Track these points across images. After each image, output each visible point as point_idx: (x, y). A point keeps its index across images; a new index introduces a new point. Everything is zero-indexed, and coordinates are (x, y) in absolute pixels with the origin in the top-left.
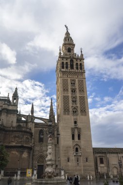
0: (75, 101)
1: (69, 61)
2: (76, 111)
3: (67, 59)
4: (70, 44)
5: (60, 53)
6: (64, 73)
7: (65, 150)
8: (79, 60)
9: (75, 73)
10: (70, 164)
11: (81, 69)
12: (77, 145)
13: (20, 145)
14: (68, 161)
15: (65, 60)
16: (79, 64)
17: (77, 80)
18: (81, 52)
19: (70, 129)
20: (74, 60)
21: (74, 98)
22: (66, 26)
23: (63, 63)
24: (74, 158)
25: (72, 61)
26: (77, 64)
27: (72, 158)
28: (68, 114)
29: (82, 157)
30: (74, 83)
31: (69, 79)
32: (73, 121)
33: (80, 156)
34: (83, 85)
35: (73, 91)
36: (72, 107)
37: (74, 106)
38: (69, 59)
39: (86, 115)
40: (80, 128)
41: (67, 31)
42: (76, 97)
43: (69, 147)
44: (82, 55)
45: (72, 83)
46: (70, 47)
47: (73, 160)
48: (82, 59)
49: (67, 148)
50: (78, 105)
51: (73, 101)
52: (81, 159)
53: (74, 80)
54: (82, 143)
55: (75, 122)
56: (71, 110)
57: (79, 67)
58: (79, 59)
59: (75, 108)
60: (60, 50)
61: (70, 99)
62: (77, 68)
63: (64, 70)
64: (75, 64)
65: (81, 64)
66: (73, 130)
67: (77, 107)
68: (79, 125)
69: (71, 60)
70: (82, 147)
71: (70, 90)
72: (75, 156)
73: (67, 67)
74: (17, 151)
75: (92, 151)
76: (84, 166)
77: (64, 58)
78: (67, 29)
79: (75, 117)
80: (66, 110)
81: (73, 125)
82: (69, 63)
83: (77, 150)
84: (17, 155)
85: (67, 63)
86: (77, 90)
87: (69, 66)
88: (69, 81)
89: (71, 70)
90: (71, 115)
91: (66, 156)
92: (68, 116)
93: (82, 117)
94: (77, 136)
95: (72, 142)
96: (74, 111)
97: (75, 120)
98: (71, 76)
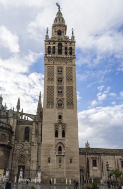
0: (61, 92)
1: (56, 45)
2: (61, 104)
3: (54, 42)
4: (60, 26)
5: (47, 36)
6: (49, 59)
7: (46, 149)
8: (68, 44)
9: (63, 59)
10: (50, 165)
11: (71, 53)
12: (60, 143)
14: (49, 162)
15: (52, 43)
16: (68, 48)
17: (65, 67)
18: (73, 33)
19: (53, 125)
20: (63, 43)
21: (60, 88)
22: (57, 4)
23: (49, 47)
24: (55, 158)
25: (60, 45)
26: (66, 48)
27: (54, 158)
28: (52, 108)
29: (65, 158)
30: (61, 71)
31: (56, 66)
32: (57, 116)
33: (64, 156)
34: (71, 72)
35: (60, 80)
36: (57, 99)
37: (60, 97)
38: (57, 43)
39: (73, 108)
41: (59, 11)
42: (63, 87)
43: (49, 146)
44: (73, 37)
46: (61, 28)
47: (54, 161)
48: (73, 42)
49: (48, 146)
50: (65, 97)
51: (59, 92)
52: (64, 160)
53: (62, 68)
54: (67, 141)
55: (60, 117)
56: (55, 102)
57: (69, 51)
58: (70, 42)
59: (60, 100)
60: (47, 33)
61: (55, 90)
62: (66, 53)
63: (50, 56)
64: (63, 48)
65: (71, 48)
66: (56, 126)
67: (63, 99)
68: (64, 120)
70: (66, 146)
71: (55, 79)
72: (57, 155)
73: (54, 53)
76: (67, 168)
77: (51, 41)
78: (59, 8)
79: (60, 111)
80: (49, 102)
81: (57, 120)
82: (57, 48)
83: (60, 149)
85: (54, 47)
86: (65, 79)
87: (57, 51)
88: (55, 69)
89: (58, 56)
90: (55, 108)
91: (46, 156)
92: (52, 110)
93: (69, 110)
94: (61, 133)
95: (54, 140)
96: (59, 104)
97: (60, 114)
98: (57, 63)
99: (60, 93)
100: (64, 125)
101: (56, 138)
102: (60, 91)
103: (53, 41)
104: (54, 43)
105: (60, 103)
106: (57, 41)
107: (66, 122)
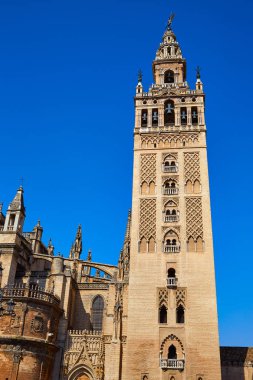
0: (174, 212)
1: (161, 105)
2: (174, 241)
3: (155, 99)
4: (171, 61)
5: (140, 88)
7: (136, 353)
8: (188, 100)
9: (177, 135)
11: (196, 121)
12: (172, 337)
13: (14, 336)
15: (150, 103)
16: (189, 110)
17: (180, 153)
19: (156, 291)
20: (176, 100)
23: (145, 112)
24: (161, 375)
25: (169, 103)
26: (183, 110)
27: (158, 376)
28: (151, 250)
29: (184, 374)
30: (173, 163)
31: (159, 154)
32: (164, 269)
33: (182, 370)
34: (197, 164)
35: (170, 184)
36: (164, 228)
37: (171, 225)
38: (163, 100)
39: (203, 250)
40: (184, 289)
42: (177, 199)
43: (145, 345)
45: (167, 164)
46: (173, 68)
48: (198, 95)
49: (143, 346)
50: (182, 221)
51: (168, 213)
52: (183, 379)
53: (174, 155)
54: (189, 332)
55: (171, 273)
57: (190, 117)
59: (171, 231)
61: (160, 208)
62: (184, 121)
63: (147, 130)
64: (177, 111)
65: (194, 110)
66: (162, 295)
67: (178, 228)
68: (182, 280)
69: (166, 103)
70: (187, 343)
71: (159, 182)
72: (164, 369)
73: (155, 123)
74: (5, 353)
75: (218, 355)
79: (171, 257)
80: (145, 238)
81: (164, 280)
82: (161, 112)
83: (172, 352)
84: (5, 364)
85: (155, 111)
86: (181, 182)
87: (161, 118)
88: (159, 159)
89: (165, 129)
90: (160, 252)
91: (139, 370)
92: (152, 255)
93: (193, 256)
94: (174, 311)
95: (157, 330)
96: (168, 241)
97: (171, 266)
98: (163, 146)
99: (171, 215)
100: (181, 293)
101: (163, 325)
102: (171, 210)
103: (152, 98)
104: (155, 102)
105: (171, 239)
106: (161, 98)
107: (186, 285)
